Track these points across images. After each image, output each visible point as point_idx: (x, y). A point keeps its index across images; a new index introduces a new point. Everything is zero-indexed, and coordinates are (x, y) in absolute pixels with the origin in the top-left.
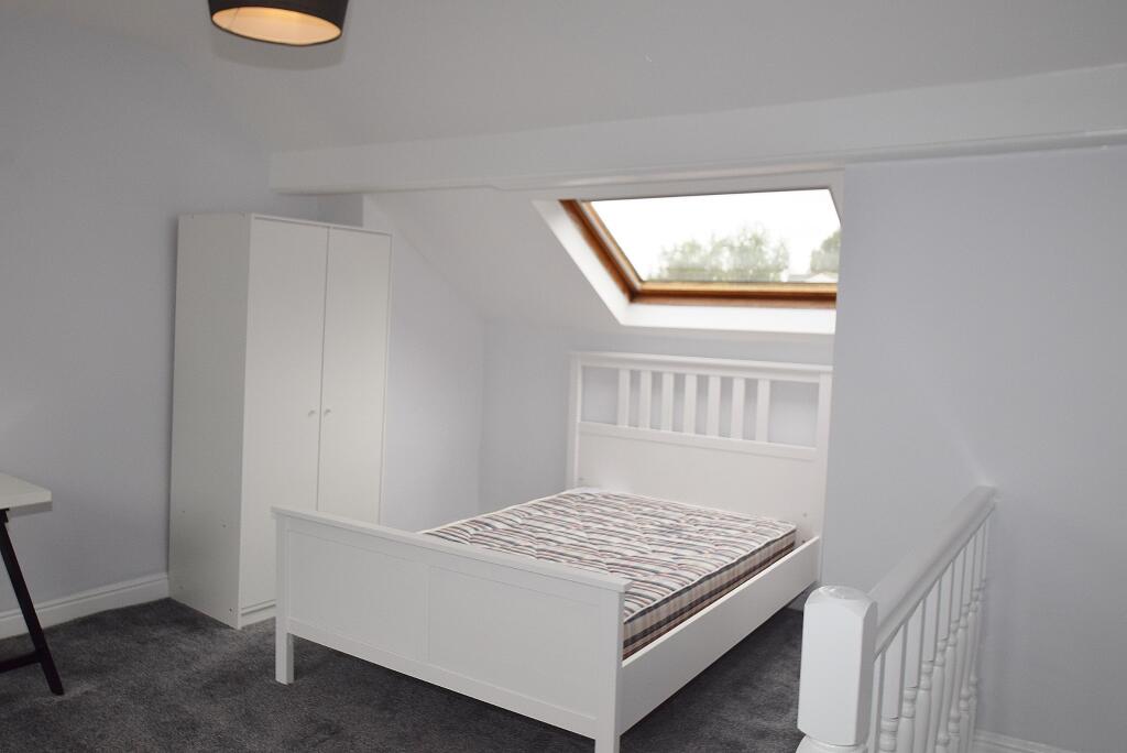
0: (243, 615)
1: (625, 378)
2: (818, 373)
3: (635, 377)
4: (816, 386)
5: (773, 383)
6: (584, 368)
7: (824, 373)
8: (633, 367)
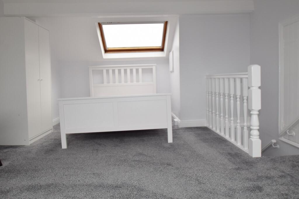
0: (30, 140)
1: (105, 72)
2: (152, 66)
3: (108, 71)
4: (152, 69)
5: (142, 69)
6: (93, 71)
7: (154, 65)
8: (107, 69)
